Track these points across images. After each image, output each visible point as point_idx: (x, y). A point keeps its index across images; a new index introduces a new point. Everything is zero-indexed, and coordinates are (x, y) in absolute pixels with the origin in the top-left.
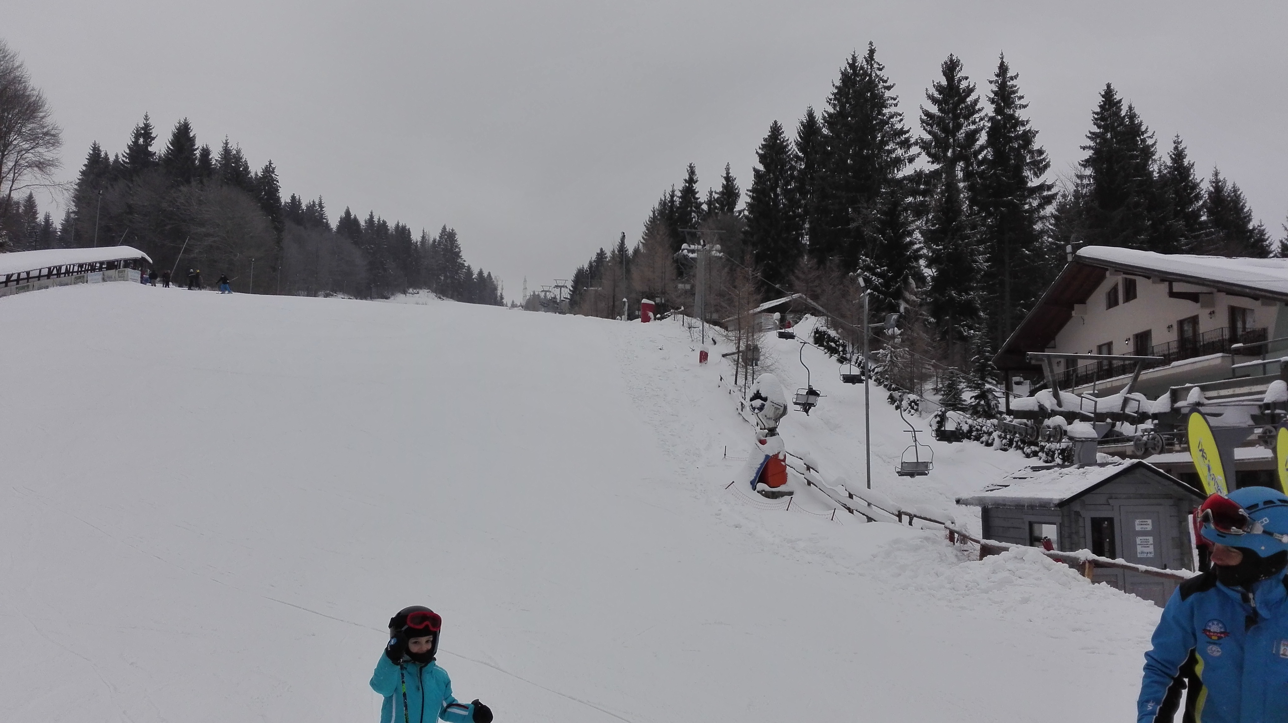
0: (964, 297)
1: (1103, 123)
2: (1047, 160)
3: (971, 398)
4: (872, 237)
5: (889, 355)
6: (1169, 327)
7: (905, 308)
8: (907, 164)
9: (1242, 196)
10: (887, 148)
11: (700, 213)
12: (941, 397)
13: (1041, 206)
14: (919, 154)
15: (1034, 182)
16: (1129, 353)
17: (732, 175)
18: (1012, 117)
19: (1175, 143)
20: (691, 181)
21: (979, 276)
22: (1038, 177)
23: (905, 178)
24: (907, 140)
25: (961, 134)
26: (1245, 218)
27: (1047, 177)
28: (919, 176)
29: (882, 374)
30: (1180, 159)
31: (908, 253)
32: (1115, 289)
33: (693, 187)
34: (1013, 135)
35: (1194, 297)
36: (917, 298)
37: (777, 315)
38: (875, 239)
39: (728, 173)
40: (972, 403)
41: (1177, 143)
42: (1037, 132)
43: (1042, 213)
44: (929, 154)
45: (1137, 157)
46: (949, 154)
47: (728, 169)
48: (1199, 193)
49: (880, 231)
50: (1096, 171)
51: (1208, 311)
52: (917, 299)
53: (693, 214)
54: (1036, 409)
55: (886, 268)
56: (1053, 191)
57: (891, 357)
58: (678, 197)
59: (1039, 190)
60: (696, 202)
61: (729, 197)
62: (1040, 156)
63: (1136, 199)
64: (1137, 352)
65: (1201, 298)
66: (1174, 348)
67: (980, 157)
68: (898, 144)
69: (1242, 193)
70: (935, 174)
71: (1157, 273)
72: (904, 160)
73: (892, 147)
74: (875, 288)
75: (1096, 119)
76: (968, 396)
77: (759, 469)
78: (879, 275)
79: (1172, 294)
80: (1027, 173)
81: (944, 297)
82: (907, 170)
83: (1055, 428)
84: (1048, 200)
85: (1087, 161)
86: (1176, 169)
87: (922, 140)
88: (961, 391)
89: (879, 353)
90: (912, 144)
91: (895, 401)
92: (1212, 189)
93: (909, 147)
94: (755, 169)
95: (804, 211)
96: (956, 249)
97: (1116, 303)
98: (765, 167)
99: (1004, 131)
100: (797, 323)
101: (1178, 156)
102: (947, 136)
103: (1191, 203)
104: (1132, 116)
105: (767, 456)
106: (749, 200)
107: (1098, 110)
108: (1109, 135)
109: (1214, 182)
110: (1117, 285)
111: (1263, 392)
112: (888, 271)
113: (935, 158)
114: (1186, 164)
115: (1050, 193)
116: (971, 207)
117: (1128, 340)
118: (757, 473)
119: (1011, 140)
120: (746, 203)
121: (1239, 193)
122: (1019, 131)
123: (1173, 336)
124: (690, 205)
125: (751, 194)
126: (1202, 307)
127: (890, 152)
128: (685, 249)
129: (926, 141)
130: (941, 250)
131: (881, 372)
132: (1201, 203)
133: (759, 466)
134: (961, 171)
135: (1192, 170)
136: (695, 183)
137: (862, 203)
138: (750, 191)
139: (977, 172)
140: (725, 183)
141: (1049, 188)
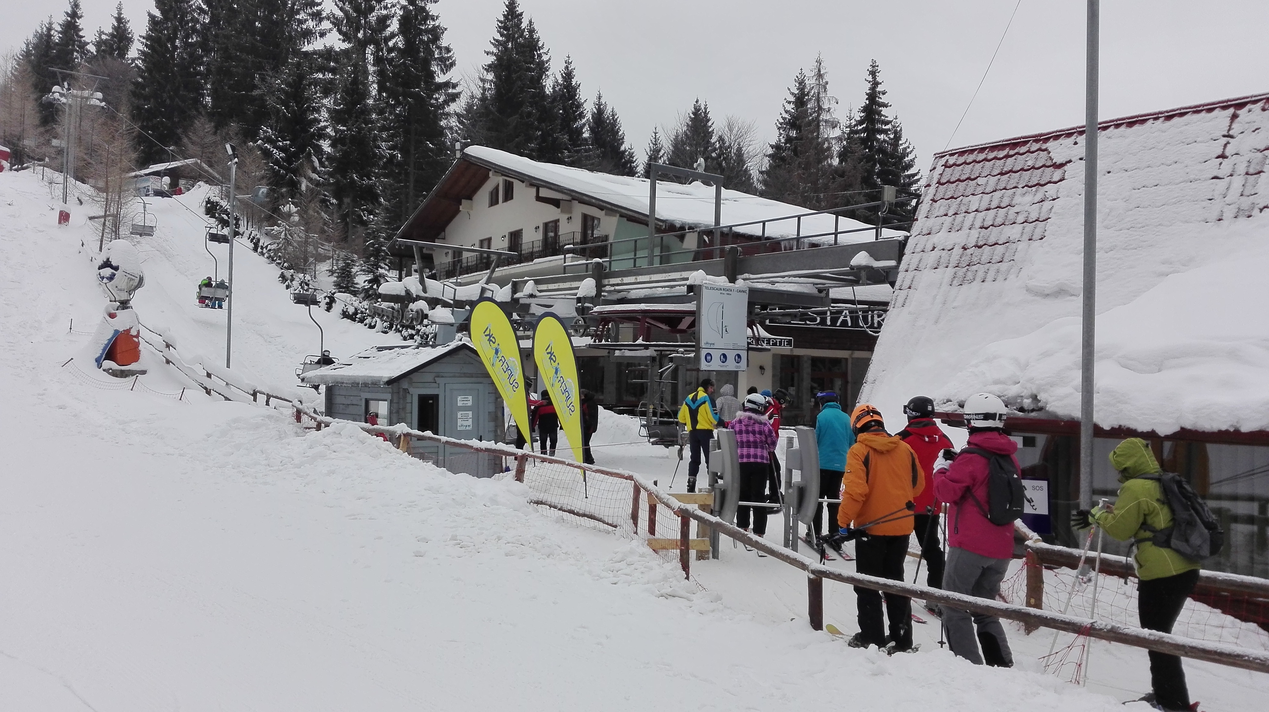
0: (366, 182)
1: (505, 32)
2: (454, 59)
3: (365, 282)
4: (275, 107)
5: (284, 232)
6: (536, 228)
7: (307, 186)
8: (318, 37)
9: (618, 120)
10: (298, 17)
11: (85, 54)
12: (336, 279)
13: (446, 103)
14: (331, 30)
15: (440, 78)
16: (503, 249)
17: (125, 17)
18: (423, 9)
19: (566, 63)
20: (74, 15)
21: (382, 163)
22: (444, 74)
23: (315, 52)
24: (319, 13)
25: (373, 18)
26: (619, 140)
27: (452, 76)
28: (328, 53)
29: (276, 251)
30: (569, 78)
31: (312, 130)
32: (497, 188)
33: (77, 23)
34: (423, 28)
35: (556, 203)
36: (320, 177)
37: (167, 180)
38: (278, 111)
39: (120, 14)
40: (365, 286)
41: (568, 63)
42: (446, 29)
43: (447, 109)
44: (340, 31)
45: (532, 70)
46: (360, 35)
47: (120, 9)
48: (582, 112)
49: (284, 103)
50: (496, 76)
51: (567, 216)
52: (319, 179)
53: (75, 54)
54: (403, 293)
55: (288, 142)
56: (458, 90)
57: (286, 235)
58: (56, 31)
59: (444, 87)
60: (80, 41)
61: (120, 41)
62: (448, 53)
63: (529, 109)
64: (510, 249)
65: (562, 203)
66: (538, 247)
67: (391, 44)
68: (309, 14)
69: (618, 117)
70: (345, 52)
71: (527, 178)
72: (315, 33)
73: (303, 17)
74: (276, 162)
75: (500, 27)
76: (361, 280)
77: (107, 345)
78: (281, 149)
79: (539, 199)
80: (435, 68)
81: (346, 179)
82: (317, 45)
83: (417, 312)
84: (454, 98)
85: (490, 66)
86: (565, 87)
87: (334, 15)
88: (356, 275)
89: (273, 230)
90: (323, 18)
91: (286, 280)
92: (595, 110)
93: (321, 20)
94: (150, 15)
95: (207, 69)
96: (359, 132)
97: (497, 202)
98: (162, 13)
99: (415, 22)
100: (189, 190)
101: (568, 76)
102: (358, 16)
103: (575, 120)
104: (532, 31)
105: (116, 331)
106: (141, 47)
107: (502, 19)
108: (510, 45)
109: (597, 104)
110: (498, 185)
111: (577, 288)
112: (291, 146)
113: (346, 37)
114: (574, 83)
115: (454, 91)
116: (380, 91)
117: (504, 237)
118: (104, 350)
119: (421, 32)
120: (138, 50)
121: (616, 117)
122: (429, 25)
123: (539, 236)
124: (71, 42)
125: (144, 41)
126: (562, 212)
127: (301, 22)
128: (57, 92)
129: (337, 18)
130: (345, 131)
131: (274, 249)
132: (584, 121)
133: (106, 342)
134: (371, 55)
135: (578, 90)
136: (79, 18)
137: (267, 71)
138: (144, 38)
139: (387, 59)
140: (116, 24)
141: (454, 86)
